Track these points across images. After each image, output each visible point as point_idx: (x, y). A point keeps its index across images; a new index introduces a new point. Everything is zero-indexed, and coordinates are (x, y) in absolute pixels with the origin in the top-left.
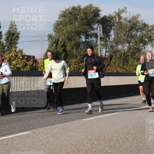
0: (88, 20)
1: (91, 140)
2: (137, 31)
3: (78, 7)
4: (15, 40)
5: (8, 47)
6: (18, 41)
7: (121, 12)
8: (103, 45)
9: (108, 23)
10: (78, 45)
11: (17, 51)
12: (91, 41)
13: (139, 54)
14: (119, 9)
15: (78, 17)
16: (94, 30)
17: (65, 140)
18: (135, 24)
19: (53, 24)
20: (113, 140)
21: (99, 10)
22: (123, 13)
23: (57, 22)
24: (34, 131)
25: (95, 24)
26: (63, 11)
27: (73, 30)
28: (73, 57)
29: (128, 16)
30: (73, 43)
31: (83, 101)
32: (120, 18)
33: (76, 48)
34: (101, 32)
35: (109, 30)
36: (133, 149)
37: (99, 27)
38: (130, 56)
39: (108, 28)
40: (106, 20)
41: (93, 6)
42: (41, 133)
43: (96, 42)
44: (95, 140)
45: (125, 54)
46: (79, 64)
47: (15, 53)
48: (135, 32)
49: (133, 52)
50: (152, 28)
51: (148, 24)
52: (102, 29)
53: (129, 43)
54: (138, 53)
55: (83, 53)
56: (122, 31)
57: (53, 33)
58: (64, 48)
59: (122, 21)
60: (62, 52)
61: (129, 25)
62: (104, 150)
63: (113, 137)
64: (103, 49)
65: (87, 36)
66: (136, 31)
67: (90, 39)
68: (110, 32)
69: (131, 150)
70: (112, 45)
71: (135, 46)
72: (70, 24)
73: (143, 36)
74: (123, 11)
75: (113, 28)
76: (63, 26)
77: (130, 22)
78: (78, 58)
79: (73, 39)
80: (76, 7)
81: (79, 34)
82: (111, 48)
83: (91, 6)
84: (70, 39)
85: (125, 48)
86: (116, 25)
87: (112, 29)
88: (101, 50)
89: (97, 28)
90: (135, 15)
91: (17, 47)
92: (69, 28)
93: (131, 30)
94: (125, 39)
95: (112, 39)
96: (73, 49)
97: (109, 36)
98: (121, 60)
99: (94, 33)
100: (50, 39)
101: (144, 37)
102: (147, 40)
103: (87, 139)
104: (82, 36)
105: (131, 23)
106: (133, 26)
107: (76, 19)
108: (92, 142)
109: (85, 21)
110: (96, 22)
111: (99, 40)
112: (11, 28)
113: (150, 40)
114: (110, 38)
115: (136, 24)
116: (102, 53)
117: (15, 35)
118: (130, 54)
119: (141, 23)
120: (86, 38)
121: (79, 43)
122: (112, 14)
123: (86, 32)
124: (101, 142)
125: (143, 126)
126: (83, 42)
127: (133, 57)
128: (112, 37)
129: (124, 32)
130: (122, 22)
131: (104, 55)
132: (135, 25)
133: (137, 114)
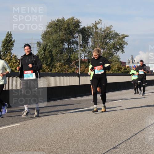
0: (70, 30)
1: (72, 129)
2: (110, 39)
3: (62, 19)
4: (10, 47)
5: (4, 53)
6: (13, 48)
7: (97, 24)
8: (82, 51)
9: (87, 33)
10: (62, 51)
11: (12, 56)
12: (72, 47)
13: (112, 58)
14: (95, 21)
15: (62, 27)
16: (75, 39)
17: (50, 130)
19: (42, 33)
20: (90, 129)
21: (79, 22)
23: (45, 31)
24: (24, 123)
25: (76, 33)
26: (50, 23)
27: (58, 39)
28: (58, 60)
29: (103, 27)
30: (57, 49)
31: (65, 97)
32: (96, 28)
33: (60, 53)
34: (81, 40)
35: (87, 38)
36: (106, 137)
37: (79, 36)
39: (87, 37)
40: (85, 30)
41: (74, 19)
42: (30, 125)
43: (77, 48)
44: (75, 130)
46: (62, 66)
47: (10, 57)
49: (107, 56)
50: (122, 37)
51: (119, 34)
52: (81, 37)
53: (104, 49)
55: (65, 57)
56: (98, 39)
57: (41, 41)
58: (51, 53)
59: (98, 31)
60: (49, 57)
61: (103, 34)
62: (82, 138)
63: (89, 127)
64: (83, 54)
65: (69, 43)
67: (72, 46)
68: (88, 40)
69: (105, 137)
70: (90, 51)
71: (109, 52)
72: (56, 34)
73: (115, 43)
74: (99, 23)
75: (91, 36)
76: (50, 35)
77: (104, 32)
78: (62, 62)
79: (57, 46)
80: (60, 19)
81: (62, 42)
82: (89, 53)
83: (72, 18)
84: (55, 46)
86: (93, 35)
87: (90, 38)
88: (80, 55)
89: (78, 37)
90: (109, 26)
91: (12, 53)
92: (55, 36)
93: (105, 39)
94: (100, 45)
95: (90, 46)
96: (58, 54)
97: (87, 43)
99: (75, 41)
100: (39, 46)
102: (118, 47)
103: (68, 129)
104: (65, 43)
105: (106, 33)
106: (107, 35)
107: (61, 30)
108: (73, 131)
109: (68, 31)
110: (77, 32)
111: (79, 47)
112: (8, 37)
113: (120, 47)
114: (88, 45)
115: (109, 34)
116: (81, 58)
117: (11, 43)
119: (113, 32)
120: (68, 45)
121: (63, 49)
122: (90, 26)
123: (69, 40)
124: (80, 131)
125: (115, 117)
126: (66, 49)
128: (90, 44)
131: (83, 59)
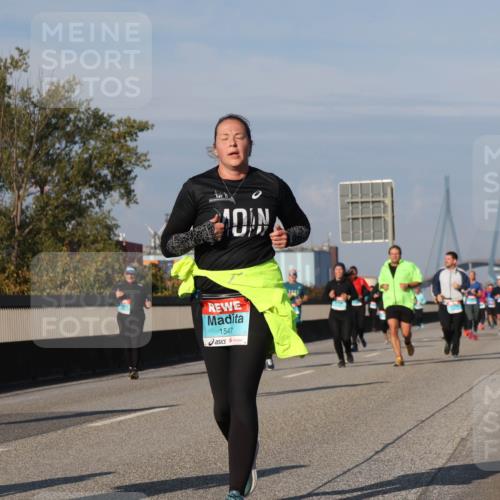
7: (6, 68)
18: (60, 113)
22: (16, 74)
32: (4, 89)
38: (46, 234)
45: (28, 225)
48: (63, 145)
49: (55, 217)
50: (123, 129)
51: (110, 116)
53: (41, 183)
54: (73, 222)
56: (12, 139)
59: (14, 101)
61: (37, 118)
66: (67, 142)
71: (65, 196)
73: (91, 156)
85: (25, 204)
93: (46, 138)
94: (25, 168)
98: (13, 248)
101: (95, 162)
102: (106, 176)
105: (48, 111)
106: (54, 121)
113: (118, 174)
115: (65, 115)
118: (44, 226)
119: (82, 109)
127: (55, 234)
129: (20, 144)
130: (13, 106)
132: (62, 117)
133: (70, 452)
